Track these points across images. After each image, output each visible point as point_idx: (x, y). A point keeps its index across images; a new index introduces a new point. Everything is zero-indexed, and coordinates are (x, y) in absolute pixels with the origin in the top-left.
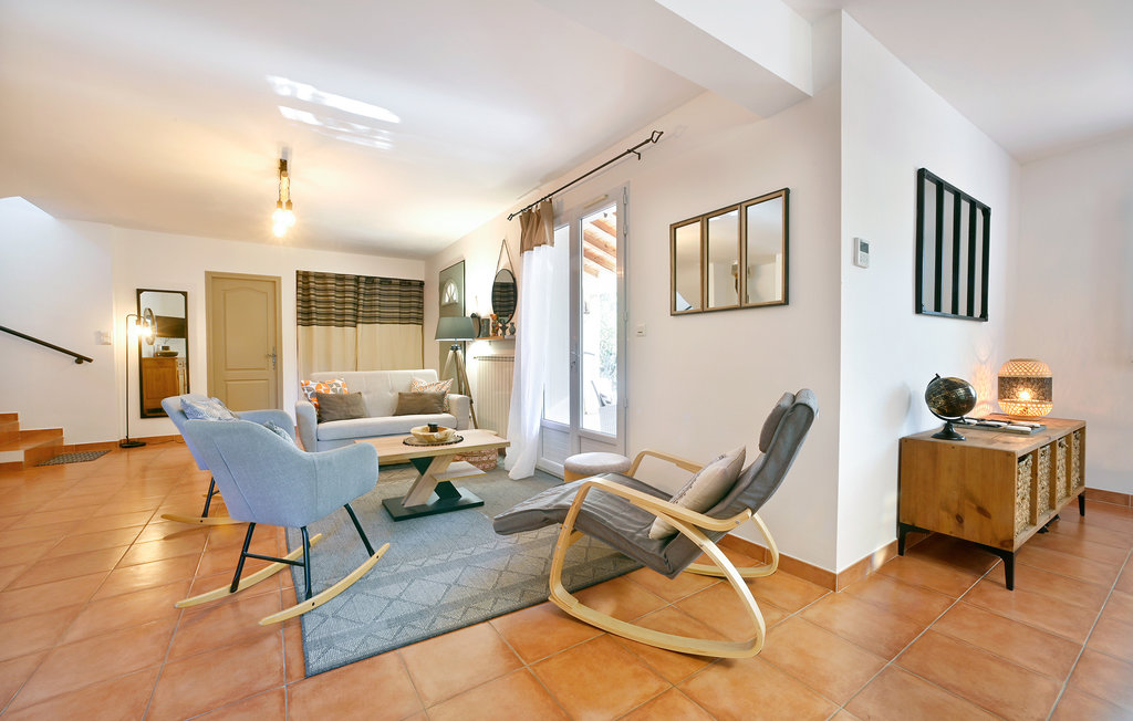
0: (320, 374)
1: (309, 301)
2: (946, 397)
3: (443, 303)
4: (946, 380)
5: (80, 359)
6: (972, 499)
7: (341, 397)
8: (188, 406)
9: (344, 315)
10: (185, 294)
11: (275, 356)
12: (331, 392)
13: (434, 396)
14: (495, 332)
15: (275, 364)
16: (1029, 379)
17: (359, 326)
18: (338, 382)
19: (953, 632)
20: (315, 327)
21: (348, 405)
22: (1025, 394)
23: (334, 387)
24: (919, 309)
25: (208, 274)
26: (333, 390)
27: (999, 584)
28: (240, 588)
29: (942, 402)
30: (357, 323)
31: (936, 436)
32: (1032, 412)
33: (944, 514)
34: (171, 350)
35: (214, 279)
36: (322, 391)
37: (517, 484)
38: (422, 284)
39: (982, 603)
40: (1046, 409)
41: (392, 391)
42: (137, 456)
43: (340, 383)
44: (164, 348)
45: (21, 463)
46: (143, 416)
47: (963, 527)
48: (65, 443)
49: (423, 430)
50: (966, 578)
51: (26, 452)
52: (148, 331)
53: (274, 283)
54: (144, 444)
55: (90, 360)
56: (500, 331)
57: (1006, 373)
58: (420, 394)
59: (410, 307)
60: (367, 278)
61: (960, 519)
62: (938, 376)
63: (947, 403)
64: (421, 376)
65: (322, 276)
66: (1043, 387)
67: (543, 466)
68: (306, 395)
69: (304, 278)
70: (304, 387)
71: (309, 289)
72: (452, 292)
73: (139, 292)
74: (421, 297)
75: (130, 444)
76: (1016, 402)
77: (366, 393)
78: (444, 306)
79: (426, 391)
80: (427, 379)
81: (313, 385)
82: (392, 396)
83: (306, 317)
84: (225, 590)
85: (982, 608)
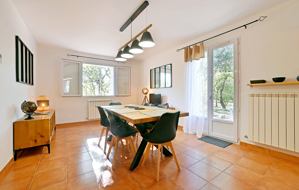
2: (29, 107)
4: (28, 102)
6: (39, 134)
16: (45, 101)
19: (42, 171)
22: (43, 105)
24: (18, 80)
27: (47, 153)
29: (28, 109)
31: (26, 119)
32: (45, 109)
33: (31, 141)
39: (45, 160)
40: (48, 108)
47: (37, 143)
50: (38, 156)
57: (39, 99)
61: (36, 141)
62: (25, 101)
63: (29, 109)
66: (47, 102)
76: (42, 107)
85: (45, 161)
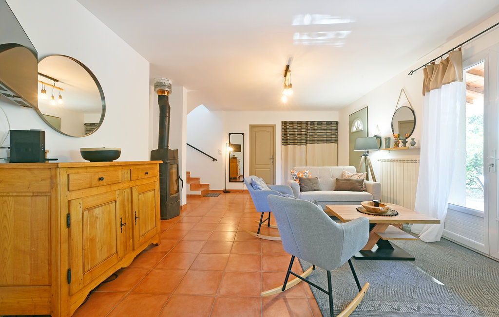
0: (299, 167)
1: (287, 134)
3: (352, 131)
5: (214, 160)
7: (309, 180)
8: (253, 182)
9: (301, 140)
10: (243, 134)
11: (273, 159)
12: (304, 177)
13: (357, 181)
14: (397, 144)
15: (273, 162)
17: (308, 145)
18: (307, 172)
20: (289, 146)
21: (313, 184)
23: (305, 174)
25: (250, 125)
26: (305, 176)
28: (286, 289)
30: (307, 143)
34: (235, 156)
35: (252, 127)
36: (300, 176)
37: (430, 246)
38: (337, 123)
41: (332, 177)
42: (228, 196)
43: (308, 172)
44: (234, 156)
45: (200, 195)
46: (230, 181)
48: (210, 189)
49: (369, 204)
51: (202, 192)
52: (231, 149)
53: (273, 127)
54: (230, 192)
55: (216, 160)
56: (401, 144)
58: (349, 180)
59: (331, 135)
60: (311, 122)
64: (347, 170)
65: (292, 123)
67: (447, 236)
68: (293, 177)
69: (284, 124)
70: (292, 173)
71: (287, 129)
72: (358, 125)
73: (230, 134)
74: (337, 130)
75: (226, 192)
77: (320, 177)
78: (353, 133)
79: (352, 178)
80: (350, 172)
81: (296, 173)
82: (333, 180)
83: (285, 142)
84: (280, 288)
